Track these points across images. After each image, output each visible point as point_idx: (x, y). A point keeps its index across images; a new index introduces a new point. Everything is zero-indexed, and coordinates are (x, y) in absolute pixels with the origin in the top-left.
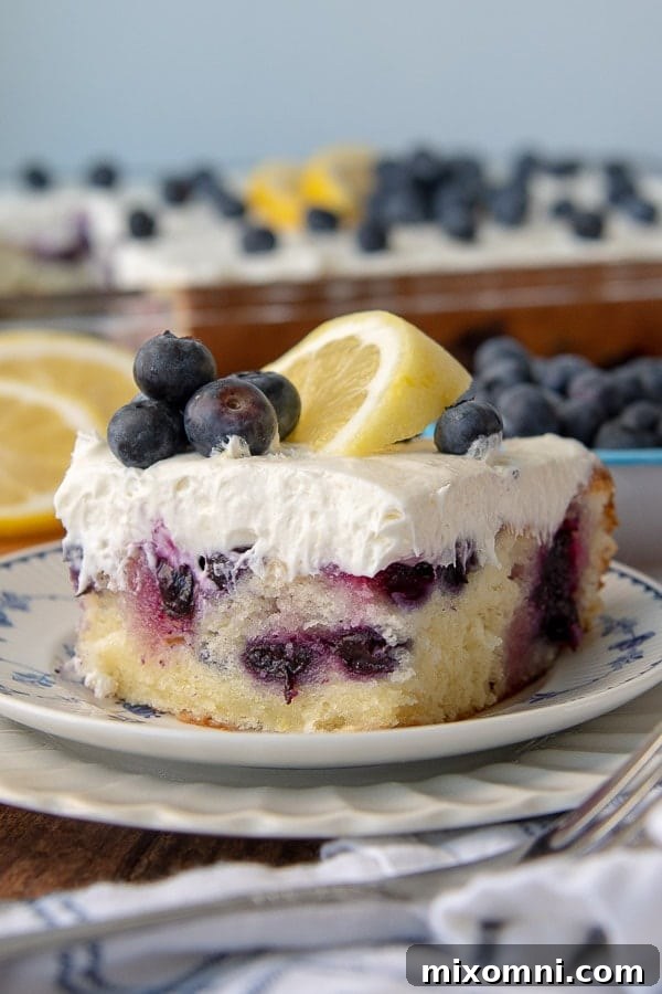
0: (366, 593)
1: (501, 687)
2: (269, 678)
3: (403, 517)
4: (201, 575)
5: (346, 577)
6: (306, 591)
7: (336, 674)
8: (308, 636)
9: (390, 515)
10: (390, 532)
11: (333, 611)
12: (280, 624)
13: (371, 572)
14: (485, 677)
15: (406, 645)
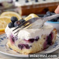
0: (27, 42)
1: (43, 49)
2: (20, 48)
3: (30, 35)
4: (15, 38)
5: (26, 40)
6: (22, 41)
7: (25, 48)
8: (23, 45)
9: (29, 35)
10: (29, 36)
11: (25, 43)
12: (21, 43)
13: (27, 40)
14: (41, 48)
15: (31, 46)
